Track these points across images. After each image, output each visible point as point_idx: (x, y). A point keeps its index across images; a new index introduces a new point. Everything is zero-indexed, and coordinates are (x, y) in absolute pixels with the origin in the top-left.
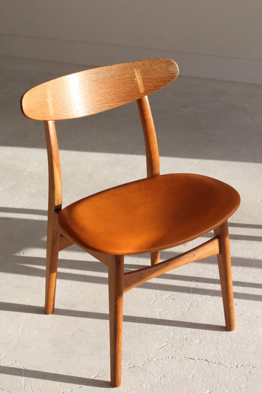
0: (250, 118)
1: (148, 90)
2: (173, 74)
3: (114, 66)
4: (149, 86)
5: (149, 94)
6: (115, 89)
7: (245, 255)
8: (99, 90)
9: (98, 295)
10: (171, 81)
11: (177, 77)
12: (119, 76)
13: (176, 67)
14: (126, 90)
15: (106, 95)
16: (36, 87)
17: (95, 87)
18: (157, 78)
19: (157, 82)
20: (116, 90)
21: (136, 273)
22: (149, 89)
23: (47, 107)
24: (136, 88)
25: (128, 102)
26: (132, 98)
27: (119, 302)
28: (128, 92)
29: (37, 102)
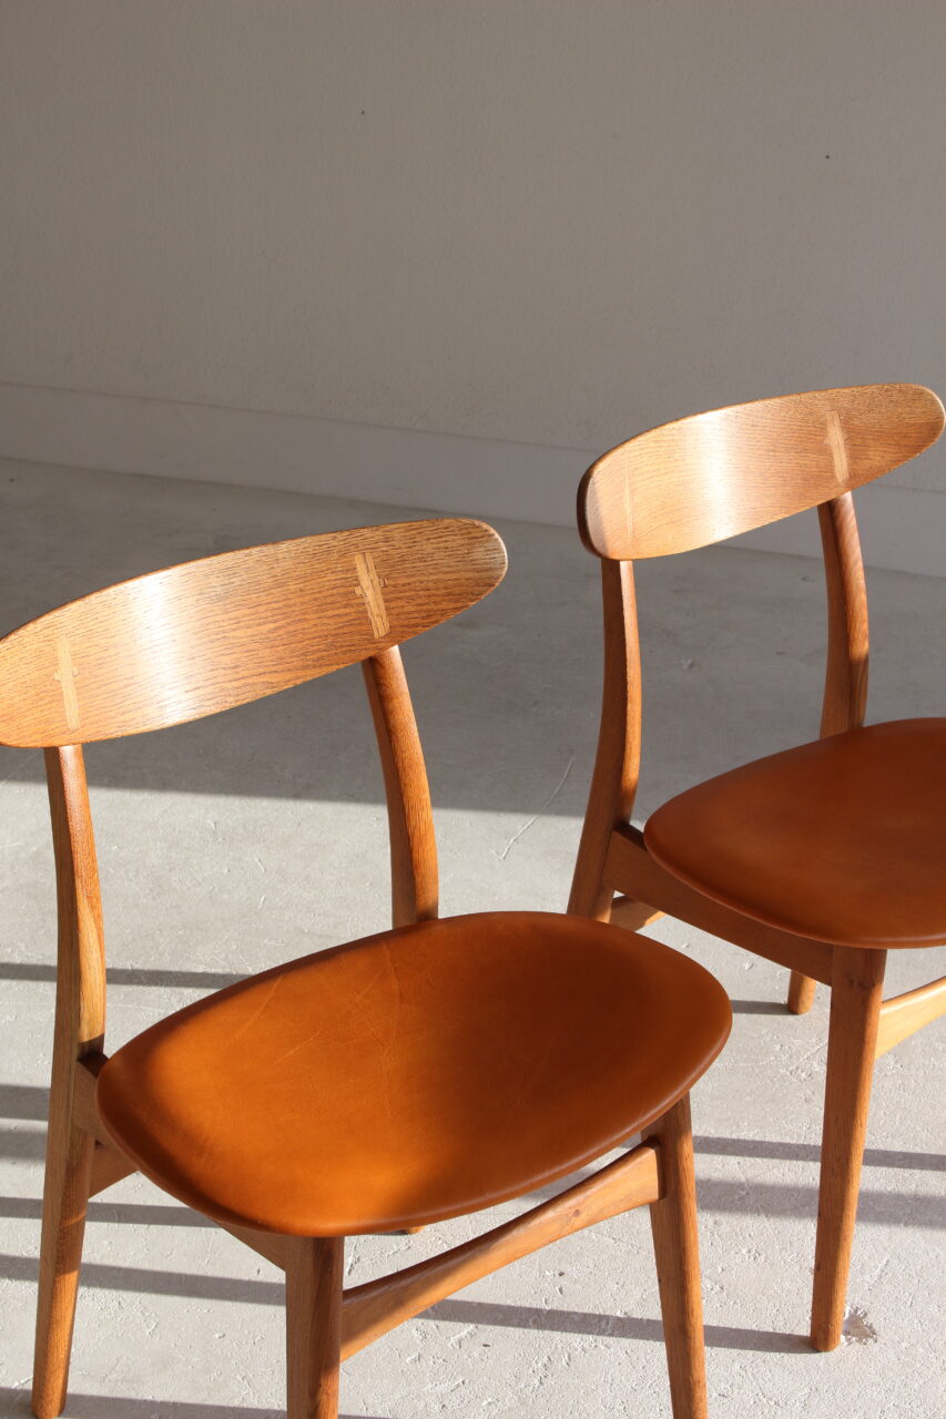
0: (691, 666)
1: (402, 626)
2: (487, 570)
3: (284, 546)
4: (404, 613)
5: (404, 640)
6: (289, 624)
7: (716, 1170)
8: (235, 630)
9: (217, 1336)
10: (482, 594)
11: (500, 580)
12: (301, 580)
13: (498, 550)
14: (324, 628)
15: (256, 646)
16: (21, 632)
17: (218, 618)
18: (431, 584)
19: (433, 599)
20: (291, 628)
21: (382, 1290)
22: (406, 622)
23: (58, 698)
24: (359, 619)
25: (335, 668)
26: (348, 655)
27: (324, 1397)
28: (331, 635)
29: (24, 685)
